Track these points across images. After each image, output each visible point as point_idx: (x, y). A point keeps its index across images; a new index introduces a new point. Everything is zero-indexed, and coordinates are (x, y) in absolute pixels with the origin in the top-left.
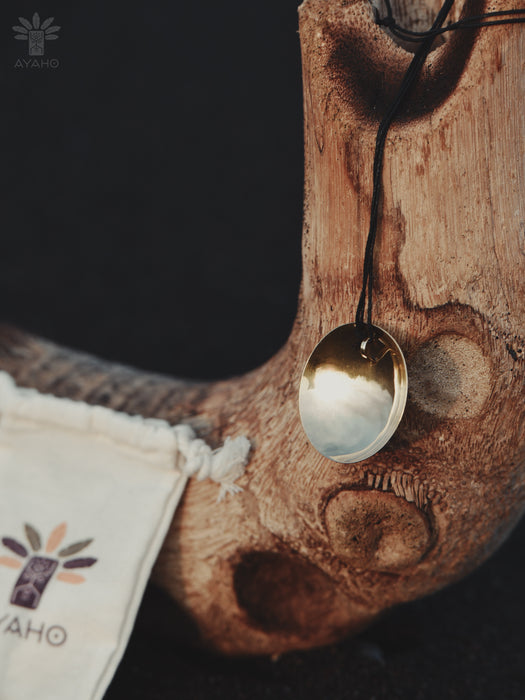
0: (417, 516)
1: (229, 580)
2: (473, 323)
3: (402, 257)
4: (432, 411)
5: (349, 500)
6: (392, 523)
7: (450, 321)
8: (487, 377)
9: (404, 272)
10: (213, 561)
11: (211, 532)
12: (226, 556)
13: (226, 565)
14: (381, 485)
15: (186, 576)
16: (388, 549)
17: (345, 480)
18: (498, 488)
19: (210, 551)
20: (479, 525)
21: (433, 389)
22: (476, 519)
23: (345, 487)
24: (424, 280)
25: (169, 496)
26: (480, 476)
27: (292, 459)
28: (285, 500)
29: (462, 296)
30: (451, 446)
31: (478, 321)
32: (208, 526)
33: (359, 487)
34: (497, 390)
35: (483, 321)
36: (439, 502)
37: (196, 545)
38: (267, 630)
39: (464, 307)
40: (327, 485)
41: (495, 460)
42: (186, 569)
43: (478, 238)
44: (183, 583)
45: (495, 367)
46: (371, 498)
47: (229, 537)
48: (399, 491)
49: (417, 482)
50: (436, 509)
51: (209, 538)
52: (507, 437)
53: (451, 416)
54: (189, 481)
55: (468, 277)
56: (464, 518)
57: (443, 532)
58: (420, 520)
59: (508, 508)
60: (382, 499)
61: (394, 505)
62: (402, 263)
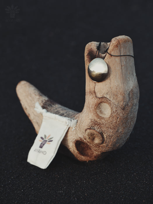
0: (99, 134)
1: (74, 145)
2: (107, 100)
3: (95, 88)
4: (101, 116)
5: (88, 131)
6: (95, 135)
7: (103, 100)
8: (110, 110)
9: (96, 91)
10: (72, 142)
11: (71, 137)
12: (74, 141)
13: (74, 143)
14: (93, 129)
15: (69, 145)
16: (96, 140)
17: (88, 127)
18: (115, 131)
19: (71, 140)
20: (113, 138)
21: (102, 112)
22: (112, 136)
23: (88, 129)
24: (99, 93)
25: (65, 130)
26: (111, 128)
27: (81, 124)
28: (81, 131)
29: (105, 96)
30: (105, 122)
31: (108, 100)
32: (71, 136)
33: (90, 129)
34: (112, 113)
35: (109, 100)
36: (104, 132)
37: (70, 139)
38: (83, 156)
39: (106, 98)
40: (85, 128)
41: (113, 125)
42: (69, 143)
43: (108, 86)
44: (69, 146)
45: (112, 108)
46: (92, 131)
47: (74, 138)
48: (96, 130)
49: (99, 128)
50: (104, 133)
51: (71, 138)
52: (115, 121)
53: (104, 117)
54: (69, 128)
55: (106, 92)
56: (109, 136)
57: (106, 138)
58: (100, 135)
59: (118, 135)
60: (93, 131)
61: (95, 132)
62: (95, 89)
